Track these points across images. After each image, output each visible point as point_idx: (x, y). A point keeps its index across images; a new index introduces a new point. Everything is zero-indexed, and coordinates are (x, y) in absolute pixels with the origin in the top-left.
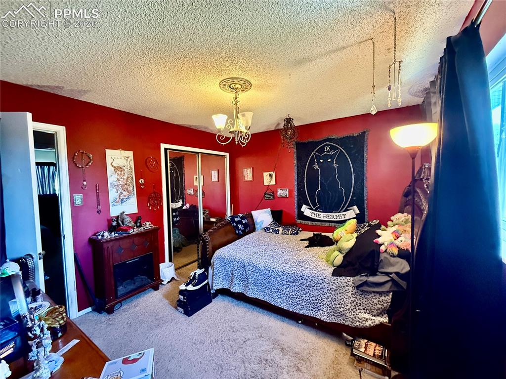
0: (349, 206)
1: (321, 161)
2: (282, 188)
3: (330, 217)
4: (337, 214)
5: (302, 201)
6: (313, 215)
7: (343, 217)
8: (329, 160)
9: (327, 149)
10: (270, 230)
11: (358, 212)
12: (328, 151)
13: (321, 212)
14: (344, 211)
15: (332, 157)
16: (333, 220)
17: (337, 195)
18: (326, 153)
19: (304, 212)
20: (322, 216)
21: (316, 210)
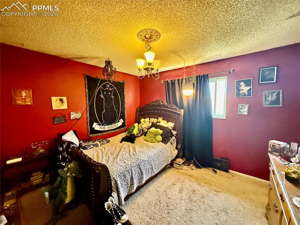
0: (119, 119)
1: (105, 93)
2: (76, 111)
3: (111, 127)
4: (114, 125)
5: (93, 120)
6: (101, 128)
7: (117, 126)
8: (109, 93)
9: (108, 86)
10: (90, 146)
11: (123, 122)
12: (108, 88)
13: (106, 125)
14: (117, 122)
15: (111, 91)
16: (112, 128)
17: (114, 114)
18: (107, 88)
19: (94, 128)
20: (107, 128)
21: (102, 125)
